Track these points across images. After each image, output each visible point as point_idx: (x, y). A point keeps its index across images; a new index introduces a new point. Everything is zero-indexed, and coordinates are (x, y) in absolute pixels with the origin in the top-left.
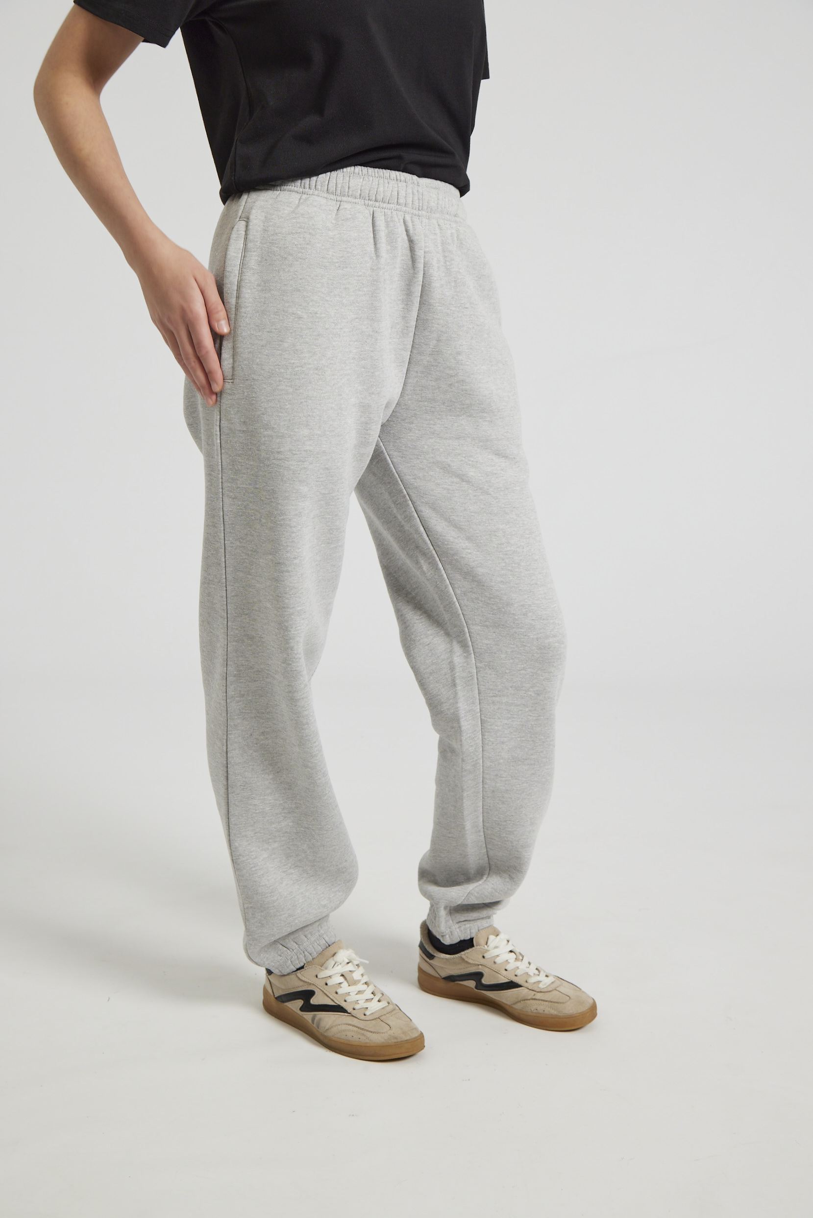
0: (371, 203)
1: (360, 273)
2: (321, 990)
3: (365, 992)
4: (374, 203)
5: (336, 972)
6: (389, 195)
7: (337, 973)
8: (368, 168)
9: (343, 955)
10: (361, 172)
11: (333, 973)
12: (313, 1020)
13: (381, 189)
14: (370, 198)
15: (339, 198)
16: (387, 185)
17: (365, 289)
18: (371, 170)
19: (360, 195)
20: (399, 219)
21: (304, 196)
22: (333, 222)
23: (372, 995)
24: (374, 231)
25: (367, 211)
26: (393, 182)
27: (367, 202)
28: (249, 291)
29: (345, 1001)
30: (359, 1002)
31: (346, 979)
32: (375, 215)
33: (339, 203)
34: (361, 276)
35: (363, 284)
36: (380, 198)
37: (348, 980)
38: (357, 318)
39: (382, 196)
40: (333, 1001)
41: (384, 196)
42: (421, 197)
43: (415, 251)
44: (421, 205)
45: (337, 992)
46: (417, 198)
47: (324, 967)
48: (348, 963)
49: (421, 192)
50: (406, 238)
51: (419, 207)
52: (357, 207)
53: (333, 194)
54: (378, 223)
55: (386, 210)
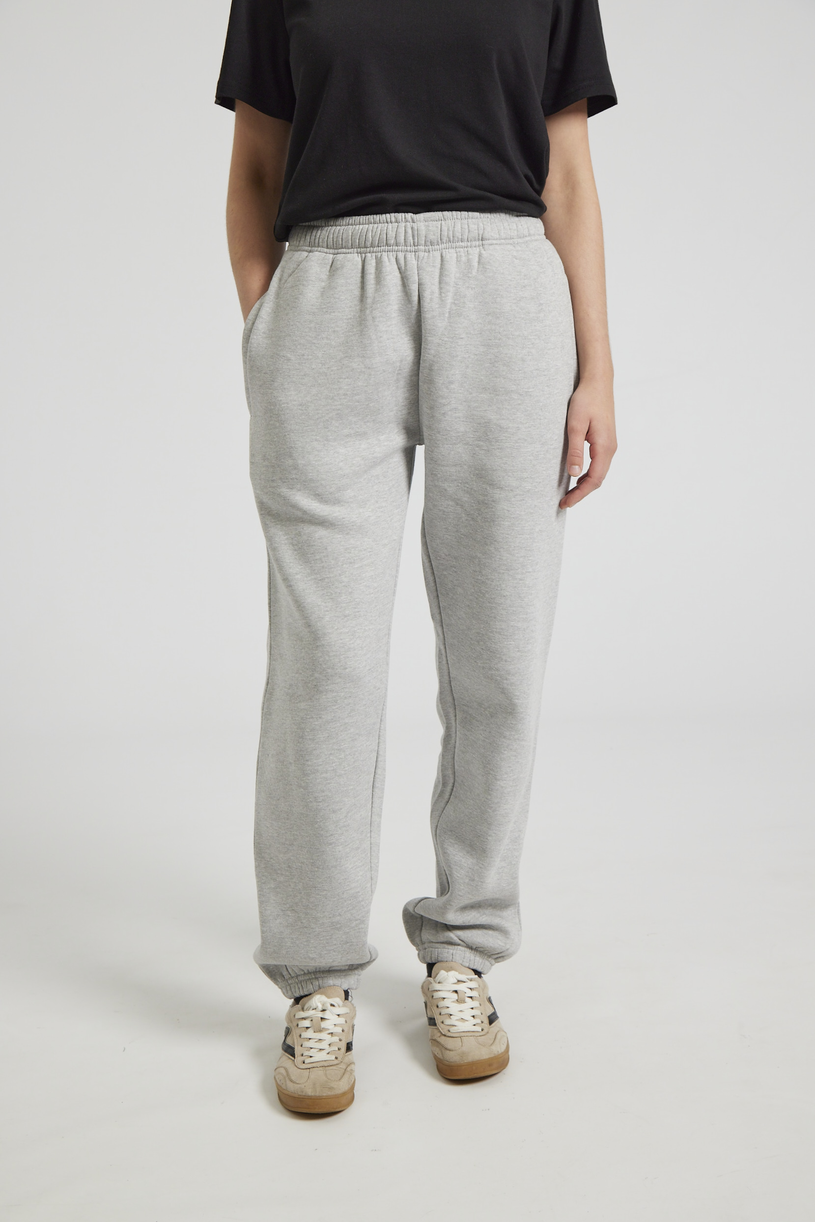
3: (324, 1042)
4: (365, 249)
6: (378, 239)
10: (353, 222)
13: (370, 234)
14: (362, 245)
15: (336, 251)
16: (377, 228)
19: (352, 244)
20: (390, 259)
21: (310, 254)
22: (327, 273)
23: (328, 1046)
24: (363, 272)
25: (358, 259)
26: (383, 225)
27: (357, 250)
32: (365, 261)
33: (335, 256)
39: (370, 241)
41: (372, 240)
42: (416, 233)
43: (409, 286)
44: (416, 241)
45: (300, 1036)
46: (411, 235)
47: (303, 1009)
48: (324, 1010)
49: (416, 228)
50: (399, 275)
51: (414, 244)
52: (349, 256)
53: (331, 248)
54: (367, 267)
55: (376, 254)
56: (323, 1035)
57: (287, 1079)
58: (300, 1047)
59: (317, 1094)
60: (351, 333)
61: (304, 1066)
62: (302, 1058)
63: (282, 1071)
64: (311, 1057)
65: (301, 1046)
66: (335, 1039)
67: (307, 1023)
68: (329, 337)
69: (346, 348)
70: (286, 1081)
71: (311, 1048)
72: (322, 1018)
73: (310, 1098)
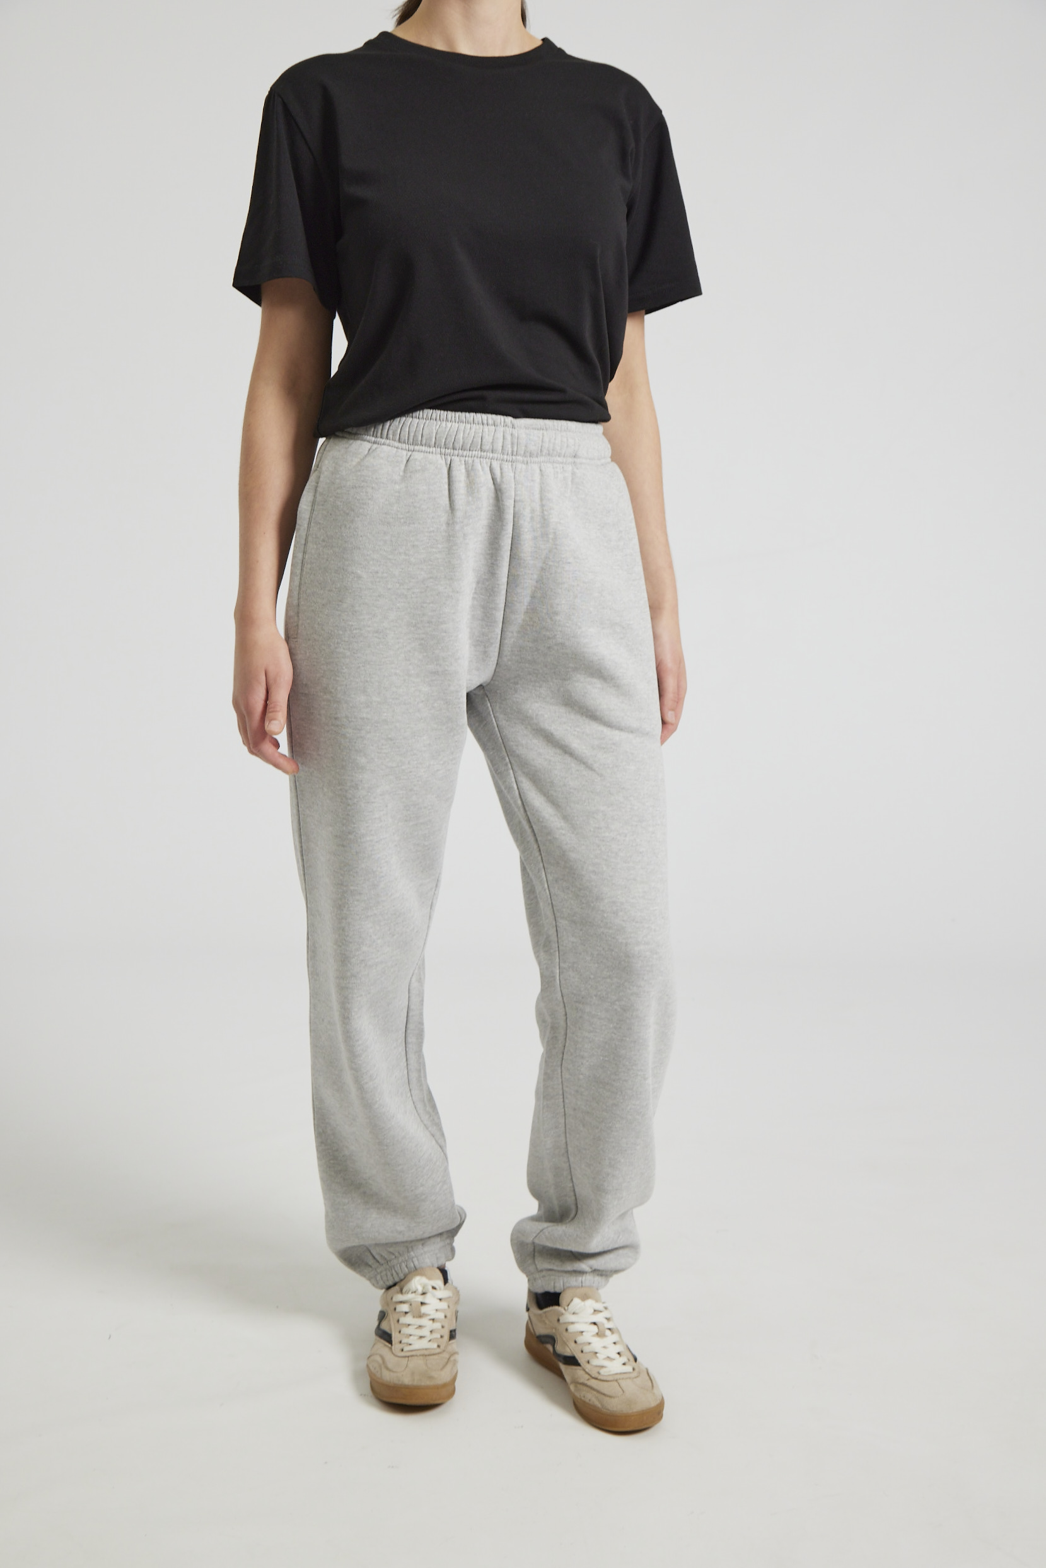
0: (448, 451)
1: (431, 529)
2: (389, 1314)
4: (452, 451)
6: (470, 442)
10: (438, 417)
13: (461, 435)
14: (449, 446)
15: (412, 447)
16: (469, 429)
17: (440, 546)
18: (450, 414)
19: (435, 443)
20: (484, 468)
21: (375, 446)
22: (401, 474)
24: (450, 483)
25: (442, 461)
26: (478, 426)
27: (443, 450)
32: (452, 465)
33: (410, 453)
34: (433, 531)
35: (437, 541)
36: (458, 445)
38: (431, 578)
39: (461, 443)
41: (464, 443)
42: (516, 441)
43: (502, 501)
44: (515, 449)
45: (398, 1321)
46: (510, 443)
47: (401, 1291)
48: (424, 1294)
49: (516, 435)
50: (493, 487)
51: (512, 452)
52: (430, 456)
53: (404, 442)
54: (455, 473)
55: (467, 458)
56: (424, 1321)
57: (383, 1366)
58: (397, 1333)
59: (415, 1383)
60: (434, 550)
61: (403, 1354)
62: (401, 1346)
63: (378, 1359)
64: (410, 1345)
65: (400, 1332)
66: (437, 1325)
67: (405, 1308)
68: (407, 552)
69: (429, 567)
70: (381, 1370)
71: (411, 1335)
72: (422, 1304)
73: (407, 1387)
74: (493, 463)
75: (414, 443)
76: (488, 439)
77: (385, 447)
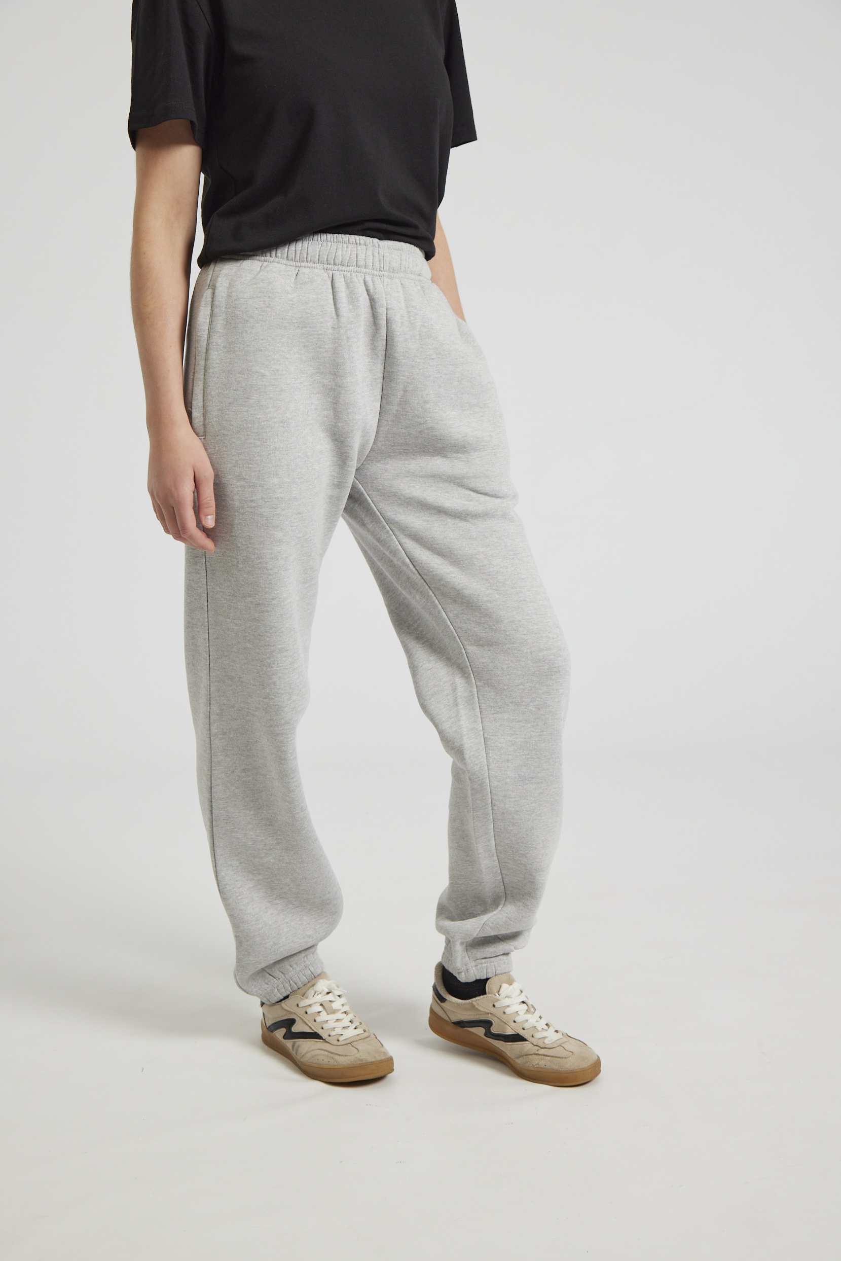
0: (329, 266)
1: (320, 332)
2: (301, 1018)
3: (343, 1021)
4: (333, 266)
5: (315, 1001)
6: (348, 258)
7: (315, 1003)
8: (328, 234)
9: (322, 985)
10: (319, 239)
11: (313, 1001)
12: (293, 1046)
13: (340, 253)
14: (330, 262)
15: (298, 264)
16: (346, 249)
17: (327, 348)
18: (329, 236)
19: (319, 260)
20: (359, 280)
21: (265, 264)
22: (292, 286)
23: (350, 1023)
24: (333, 292)
25: (326, 275)
26: (353, 246)
27: (325, 266)
28: (216, 353)
29: (322, 1028)
30: (335, 1029)
31: (324, 1008)
32: (334, 278)
33: (297, 269)
34: (322, 336)
35: (325, 344)
36: (338, 261)
37: (326, 1009)
39: (340, 260)
40: (311, 1028)
41: (342, 259)
42: (382, 259)
43: (377, 309)
44: (382, 266)
45: (315, 1020)
46: (378, 260)
47: (304, 997)
48: (328, 993)
49: (382, 254)
50: (368, 298)
51: (380, 268)
52: (316, 271)
53: (292, 260)
54: (337, 285)
55: (345, 273)
57: (333, 1055)
58: (321, 1030)
61: (340, 1043)
62: (333, 1038)
64: (341, 1035)
66: (351, 1016)
67: (316, 1008)
72: (330, 1001)
74: (366, 276)
75: (301, 260)
76: (362, 256)
77: (276, 265)
